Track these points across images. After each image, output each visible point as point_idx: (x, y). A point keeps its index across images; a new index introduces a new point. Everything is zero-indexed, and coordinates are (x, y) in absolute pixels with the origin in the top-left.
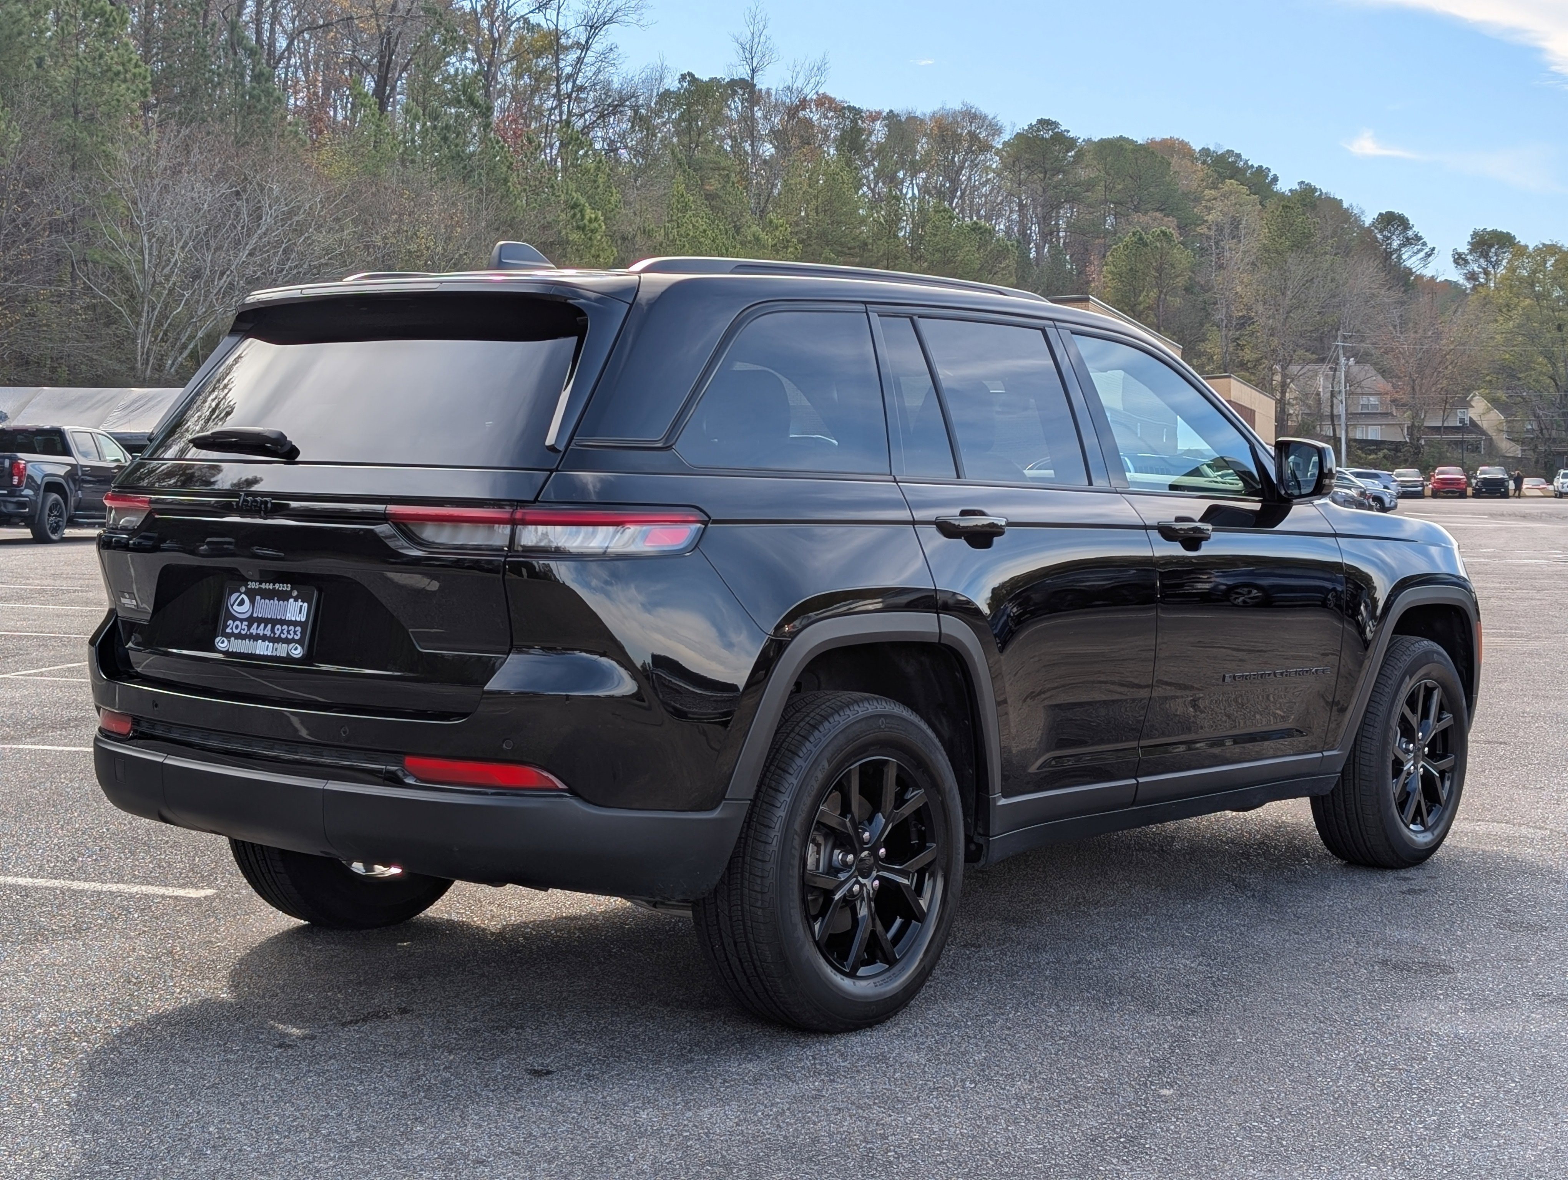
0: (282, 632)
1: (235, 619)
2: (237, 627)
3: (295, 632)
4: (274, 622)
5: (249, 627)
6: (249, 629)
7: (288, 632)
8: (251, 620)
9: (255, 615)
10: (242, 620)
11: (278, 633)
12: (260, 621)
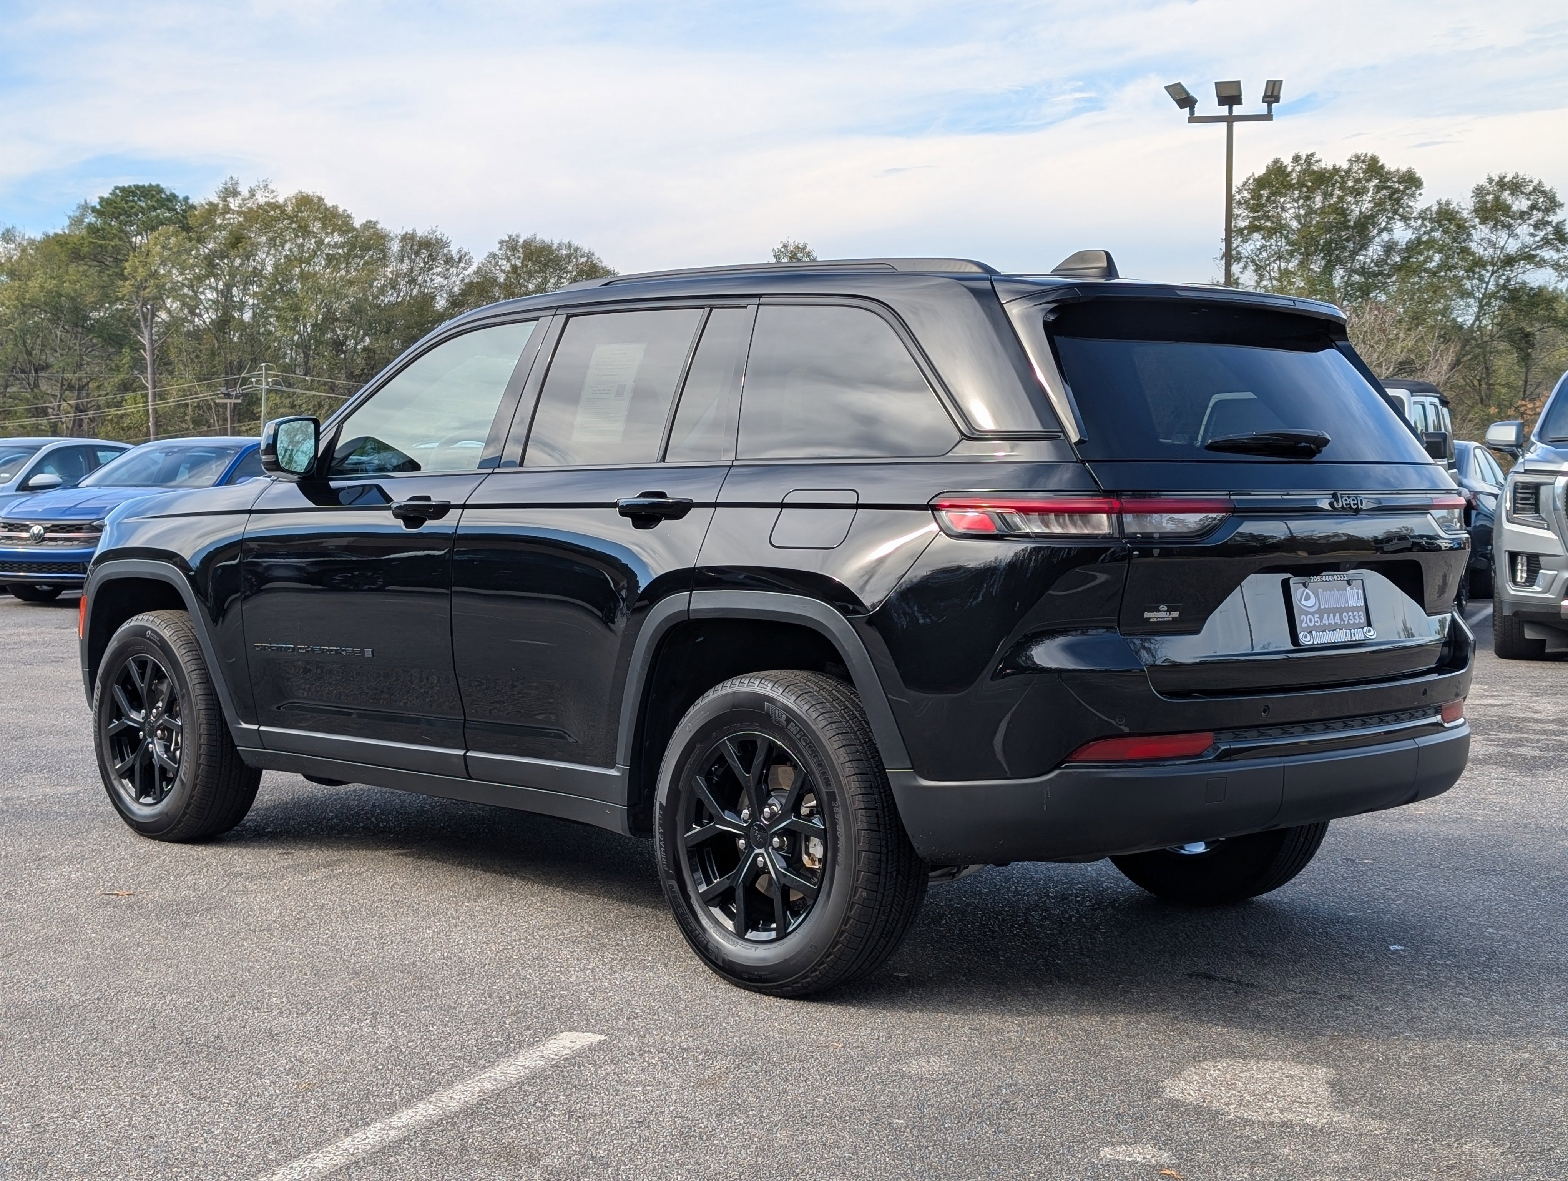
0: (1349, 619)
1: (1307, 614)
2: (1311, 621)
3: (1359, 616)
4: (1341, 611)
5: (1321, 619)
6: (1321, 621)
7: (1354, 617)
8: (1321, 612)
9: (1322, 607)
10: (1313, 614)
11: (1346, 620)
12: (1329, 611)
